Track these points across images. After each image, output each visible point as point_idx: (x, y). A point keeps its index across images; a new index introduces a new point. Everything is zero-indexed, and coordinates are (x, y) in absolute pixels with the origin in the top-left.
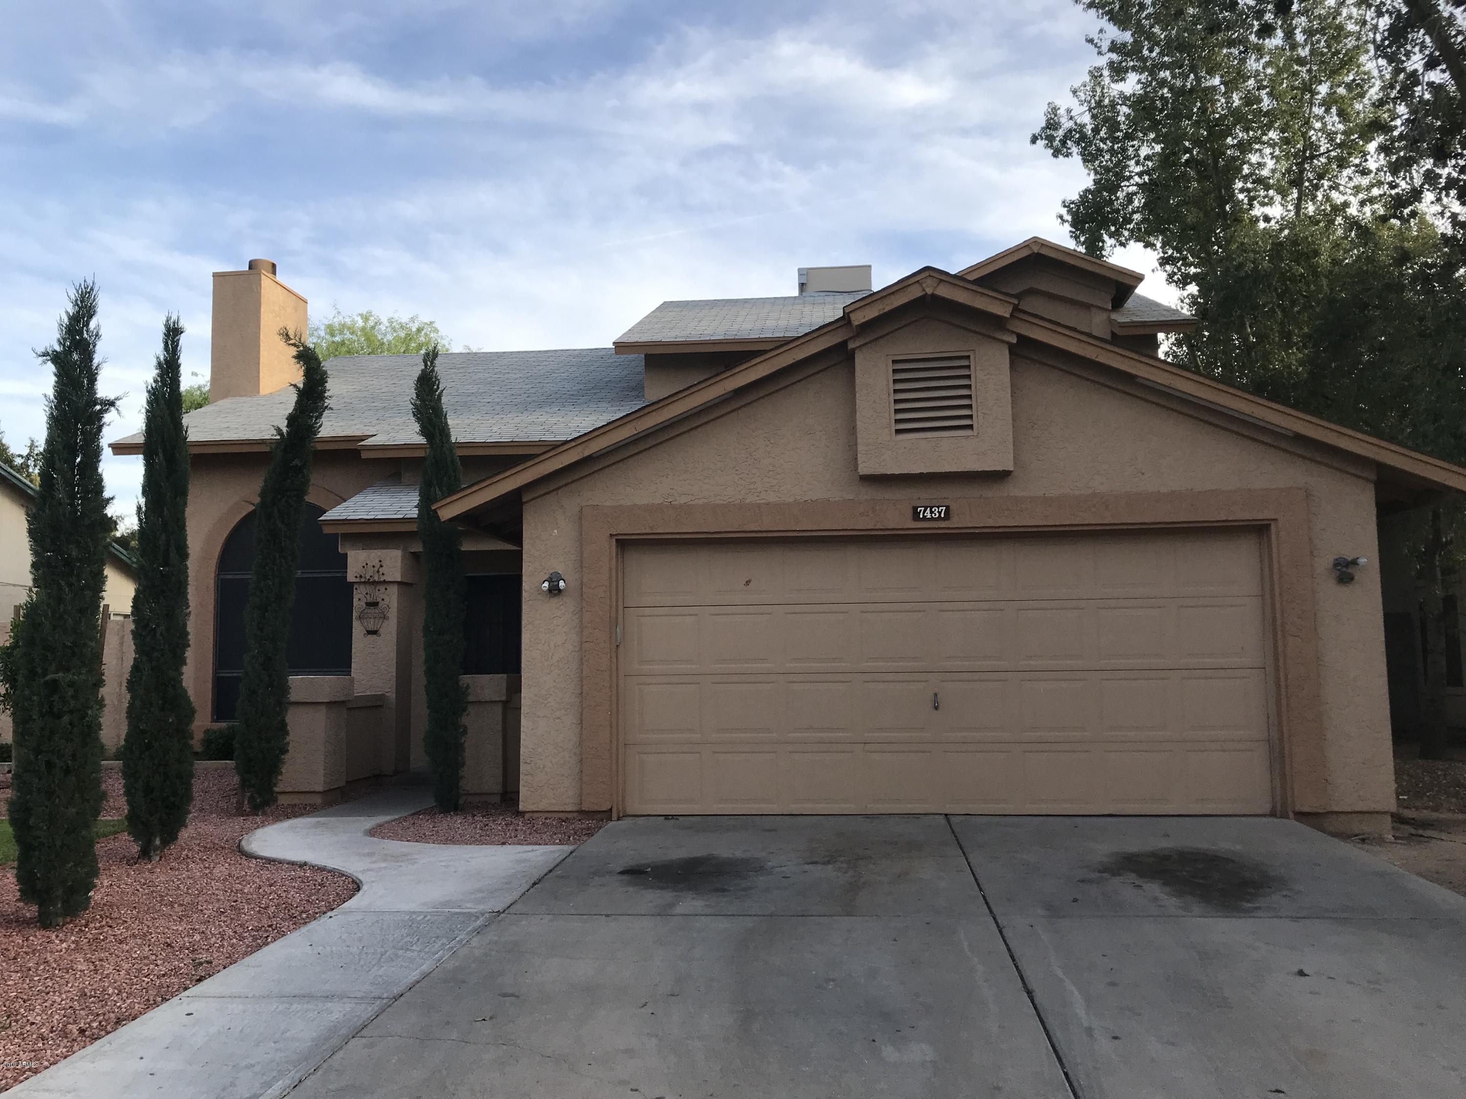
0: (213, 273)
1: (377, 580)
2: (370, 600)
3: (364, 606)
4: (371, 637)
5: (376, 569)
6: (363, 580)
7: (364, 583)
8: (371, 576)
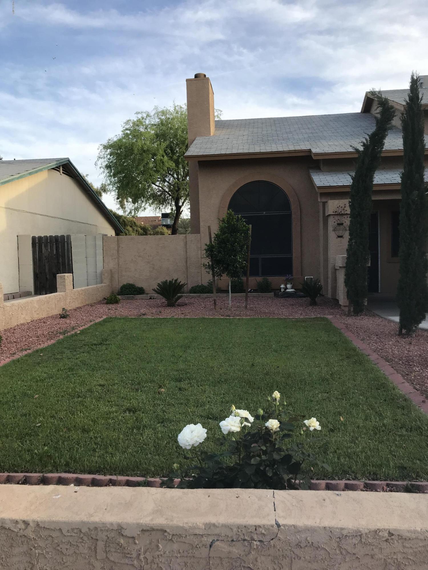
0: (186, 79)
1: (343, 213)
2: (339, 222)
3: (336, 225)
4: (339, 239)
5: (343, 208)
6: (336, 213)
7: (337, 215)
8: (341, 212)
